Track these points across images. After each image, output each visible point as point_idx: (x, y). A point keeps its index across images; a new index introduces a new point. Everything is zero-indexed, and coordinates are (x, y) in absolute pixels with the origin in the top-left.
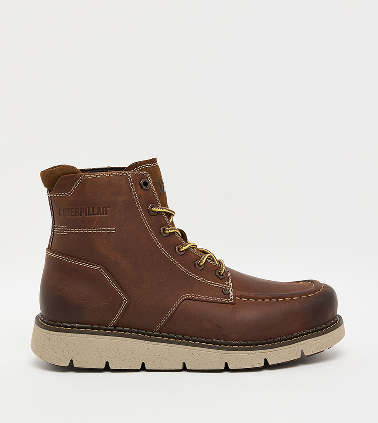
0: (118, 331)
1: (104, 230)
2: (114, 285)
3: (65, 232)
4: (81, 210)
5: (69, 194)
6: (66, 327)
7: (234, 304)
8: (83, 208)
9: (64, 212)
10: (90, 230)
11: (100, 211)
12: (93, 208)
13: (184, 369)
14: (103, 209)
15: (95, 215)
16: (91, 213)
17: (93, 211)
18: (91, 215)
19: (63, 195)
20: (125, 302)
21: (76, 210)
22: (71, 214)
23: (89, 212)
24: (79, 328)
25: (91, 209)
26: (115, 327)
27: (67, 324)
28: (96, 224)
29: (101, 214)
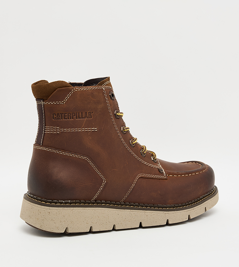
0: (98, 203)
1: (89, 129)
2: (97, 170)
3: (58, 132)
4: (72, 115)
5: (62, 103)
6: (61, 203)
7: (167, 179)
8: (75, 113)
9: (57, 116)
10: (80, 130)
11: (87, 115)
12: (82, 113)
13: (141, 226)
14: (89, 114)
15: (83, 118)
16: (80, 116)
17: (82, 115)
18: (80, 118)
19: (57, 103)
20: (104, 182)
21: (68, 115)
22: (64, 117)
23: (79, 116)
24: (71, 203)
25: (80, 114)
26: (96, 201)
27: (62, 201)
28: (84, 125)
29: (87, 118)
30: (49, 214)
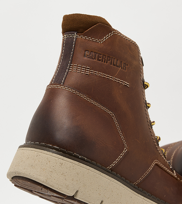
2: (120, 133)
4: (107, 58)
5: (99, 41)
9: (90, 55)
10: (112, 78)
12: (117, 61)
14: (124, 65)
15: (118, 67)
18: (115, 66)
23: (114, 63)
26: (112, 171)
27: (78, 155)
28: (117, 74)
29: (122, 68)
30: (61, 165)
